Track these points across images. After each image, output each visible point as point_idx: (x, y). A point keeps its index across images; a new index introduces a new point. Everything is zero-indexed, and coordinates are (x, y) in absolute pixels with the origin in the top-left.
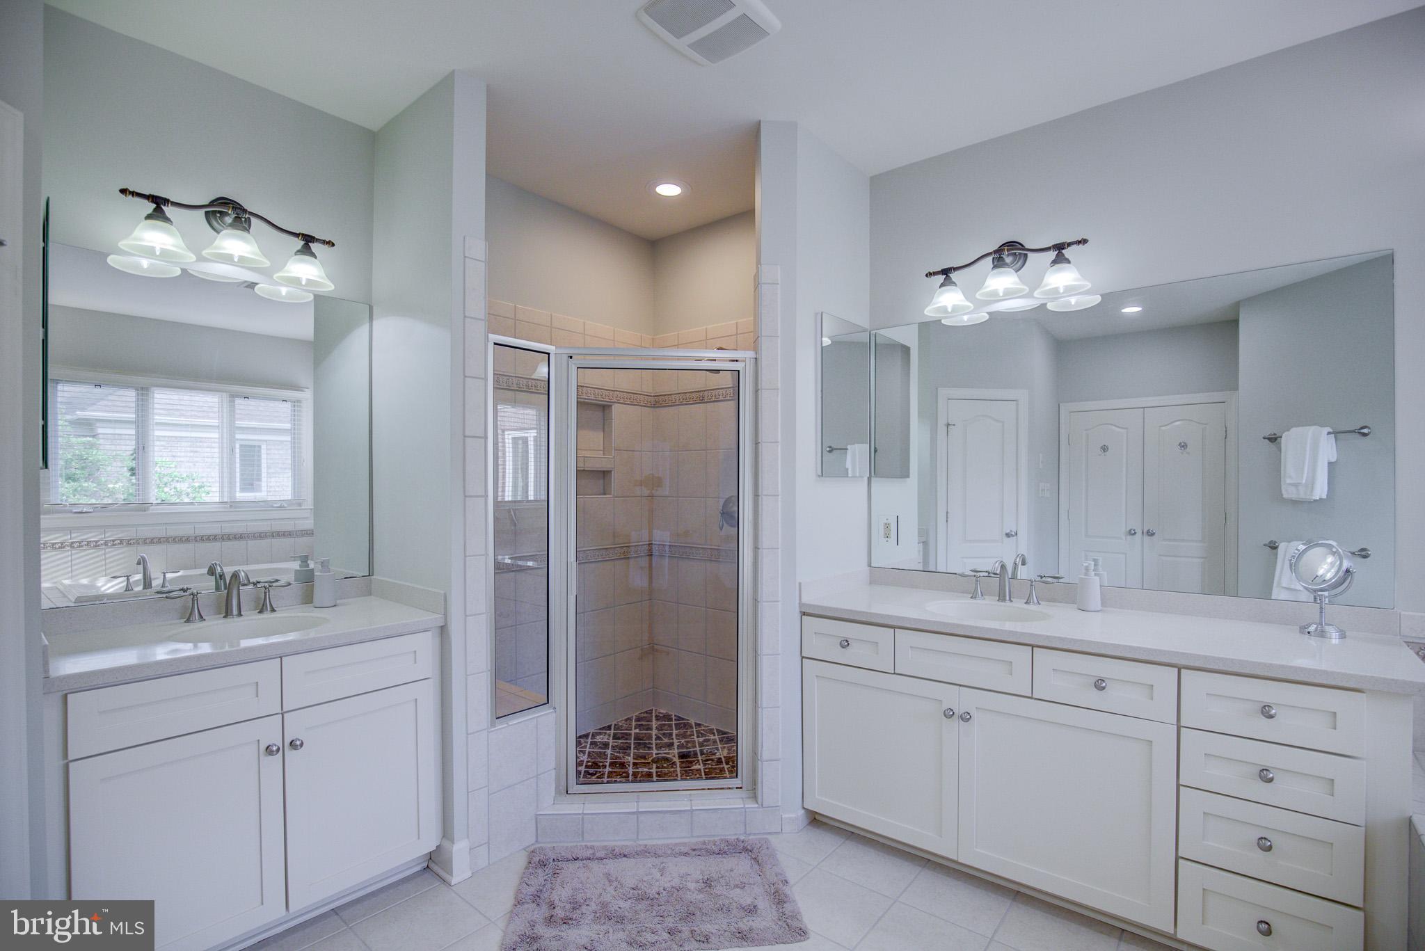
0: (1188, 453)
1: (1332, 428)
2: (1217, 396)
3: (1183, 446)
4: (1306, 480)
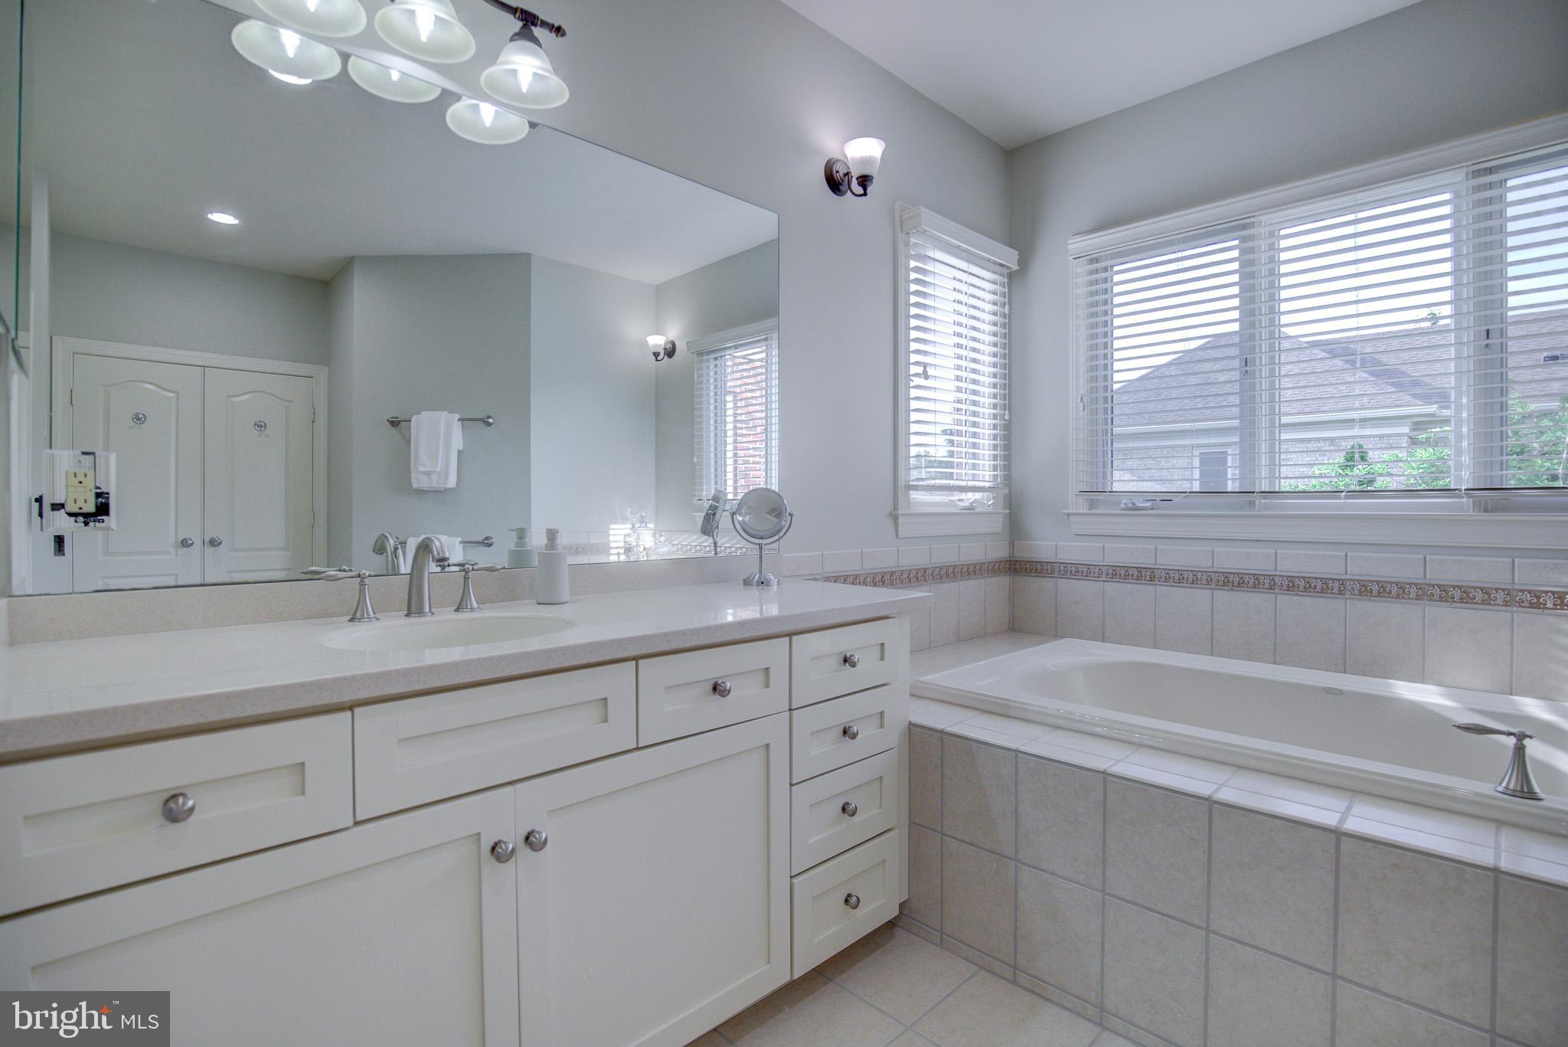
0: (267, 436)
1: (461, 415)
2: (304, 368)
3: (260, 426)
4: (441, 468)
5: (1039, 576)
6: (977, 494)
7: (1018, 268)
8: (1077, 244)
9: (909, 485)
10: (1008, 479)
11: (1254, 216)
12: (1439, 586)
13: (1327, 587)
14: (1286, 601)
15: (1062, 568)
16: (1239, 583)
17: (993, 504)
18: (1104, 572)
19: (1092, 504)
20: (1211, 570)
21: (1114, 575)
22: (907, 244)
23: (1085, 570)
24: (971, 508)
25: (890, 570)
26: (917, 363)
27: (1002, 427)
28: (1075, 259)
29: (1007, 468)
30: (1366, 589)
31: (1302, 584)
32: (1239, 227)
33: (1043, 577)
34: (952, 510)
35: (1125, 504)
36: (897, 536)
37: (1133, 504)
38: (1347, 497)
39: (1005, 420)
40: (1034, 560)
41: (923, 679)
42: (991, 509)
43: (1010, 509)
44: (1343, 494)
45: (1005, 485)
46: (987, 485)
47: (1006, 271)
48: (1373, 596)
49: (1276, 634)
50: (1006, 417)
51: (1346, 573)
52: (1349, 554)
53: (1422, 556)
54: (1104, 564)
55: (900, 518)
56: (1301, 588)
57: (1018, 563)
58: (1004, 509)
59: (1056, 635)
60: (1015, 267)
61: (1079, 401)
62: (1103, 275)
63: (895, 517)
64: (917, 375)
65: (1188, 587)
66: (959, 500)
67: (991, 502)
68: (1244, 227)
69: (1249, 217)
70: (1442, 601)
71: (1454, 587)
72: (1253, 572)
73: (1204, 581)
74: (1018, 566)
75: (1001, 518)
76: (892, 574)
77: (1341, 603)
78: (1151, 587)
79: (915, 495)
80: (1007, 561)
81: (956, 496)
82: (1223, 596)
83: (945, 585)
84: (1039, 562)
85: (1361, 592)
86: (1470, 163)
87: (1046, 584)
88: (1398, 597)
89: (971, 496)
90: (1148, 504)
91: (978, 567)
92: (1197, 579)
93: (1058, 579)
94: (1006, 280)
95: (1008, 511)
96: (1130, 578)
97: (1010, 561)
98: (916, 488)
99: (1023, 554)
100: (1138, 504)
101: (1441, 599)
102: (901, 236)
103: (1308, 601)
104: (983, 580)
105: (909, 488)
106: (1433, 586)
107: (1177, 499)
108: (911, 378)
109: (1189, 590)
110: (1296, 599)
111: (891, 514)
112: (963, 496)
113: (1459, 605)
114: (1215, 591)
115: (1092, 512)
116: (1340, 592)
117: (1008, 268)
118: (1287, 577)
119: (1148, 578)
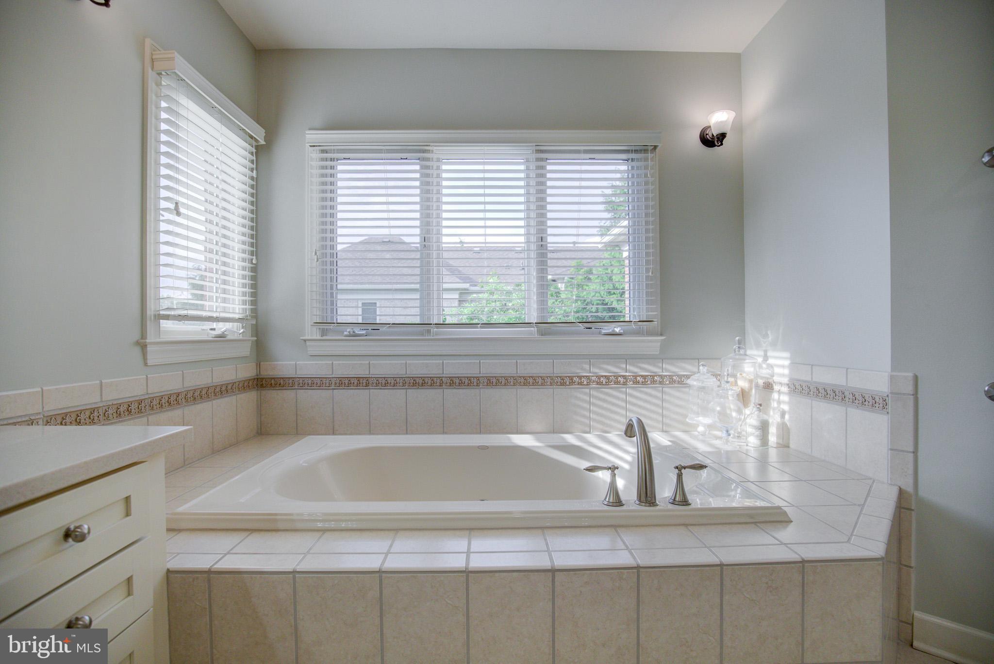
5: (282, 389)
6: (227, 324)
7: (265, 143)
8: (313, 136)
9: (159, 315)
10: (255, 313)
11: (429, 145)
12: (523, 377)
13: (471, 382)
14: (449, 393)
15: (301, 381)
16: (422, 384)
17: (243, 332)
18: (333, 383)
19: (324, 332)
20: (405, 376)
21: (341, 384)
22: (159, 84)
23: (319, 382)
24: (222, 336)
25: (137, 398)
26: (167, 199)
27: (250, 269)
28: (311, 146)
29: (254, 303)
30: (490, 381)
31: (457, 381)
32: (420, 152)
33: (286, 389)
34: (205, 338)
35: (349, 332)
36: (146, 364)
37: (354, 332)
38: (481, 327)
39: (252, 263)
40: (278, 377)
41: (181, 509)
42: (241, 337)
43: (257, 336)
44: (479, 325)
45: (252, 317)
46: (237, 316)
47: (254, 143)
48: (493, 385)
49: (444, 414)
50: (254, 262)
51: (480, 373)
52: (481, 361)
53: (515, 361)
54: (333, 376)
55: (148, 346)
56: (457, 383)
57: (264, 380)
58: (252, 336)
59: (297, 434)
60: (262, 142)
61: (314, 253)
62: (332, 163)
63: (143, 346)
64: (167, 210)
65: (391, 389)
66: (211, 329)
67: (242, 331)
68: (424, 151)
69: (427, 146)
70: (525, 385)
71: (530, 377)
72: (430, 376)
73: (401, 384)
74: (264, 382)
75: (249, 344)
76: (140, 402)
77: (477, 391)
78: (366, 390)
79: (165, 324)
80: (255, 379)
81: (208, 325)
82: (412, 393)
83: (200, 405)
84: (283, 378)
85: (487, 384)
86: (534, 144)
87: (289, 395)
88: (505, 385)
89: (221, 327)
90: (364, 332)
91: (229, 387)
92: (397, 383)
93: (298, 390)
94: (254, 151)
95: (256, 338)
96: (352, 385)
97: (258, 379)
98: (167, 317)
99: (268, 371)
100: (357, 332)
101: (525, 384)
102: (151, 75)
103: (461, 391)
104: (234, 397)
105: (159, 317)
106: (521, 377)
107: (384, 329)
108: (161, 212)
109: (391, 391)
110: (455, 390)
111: (137, 343)
112: (214, 325)
113: (532, 387)
114: (408, 390)
115: (324, 338)
116: (478, 385)
117: (256, 140)
118: (450, 377)
119: (364, 384)
